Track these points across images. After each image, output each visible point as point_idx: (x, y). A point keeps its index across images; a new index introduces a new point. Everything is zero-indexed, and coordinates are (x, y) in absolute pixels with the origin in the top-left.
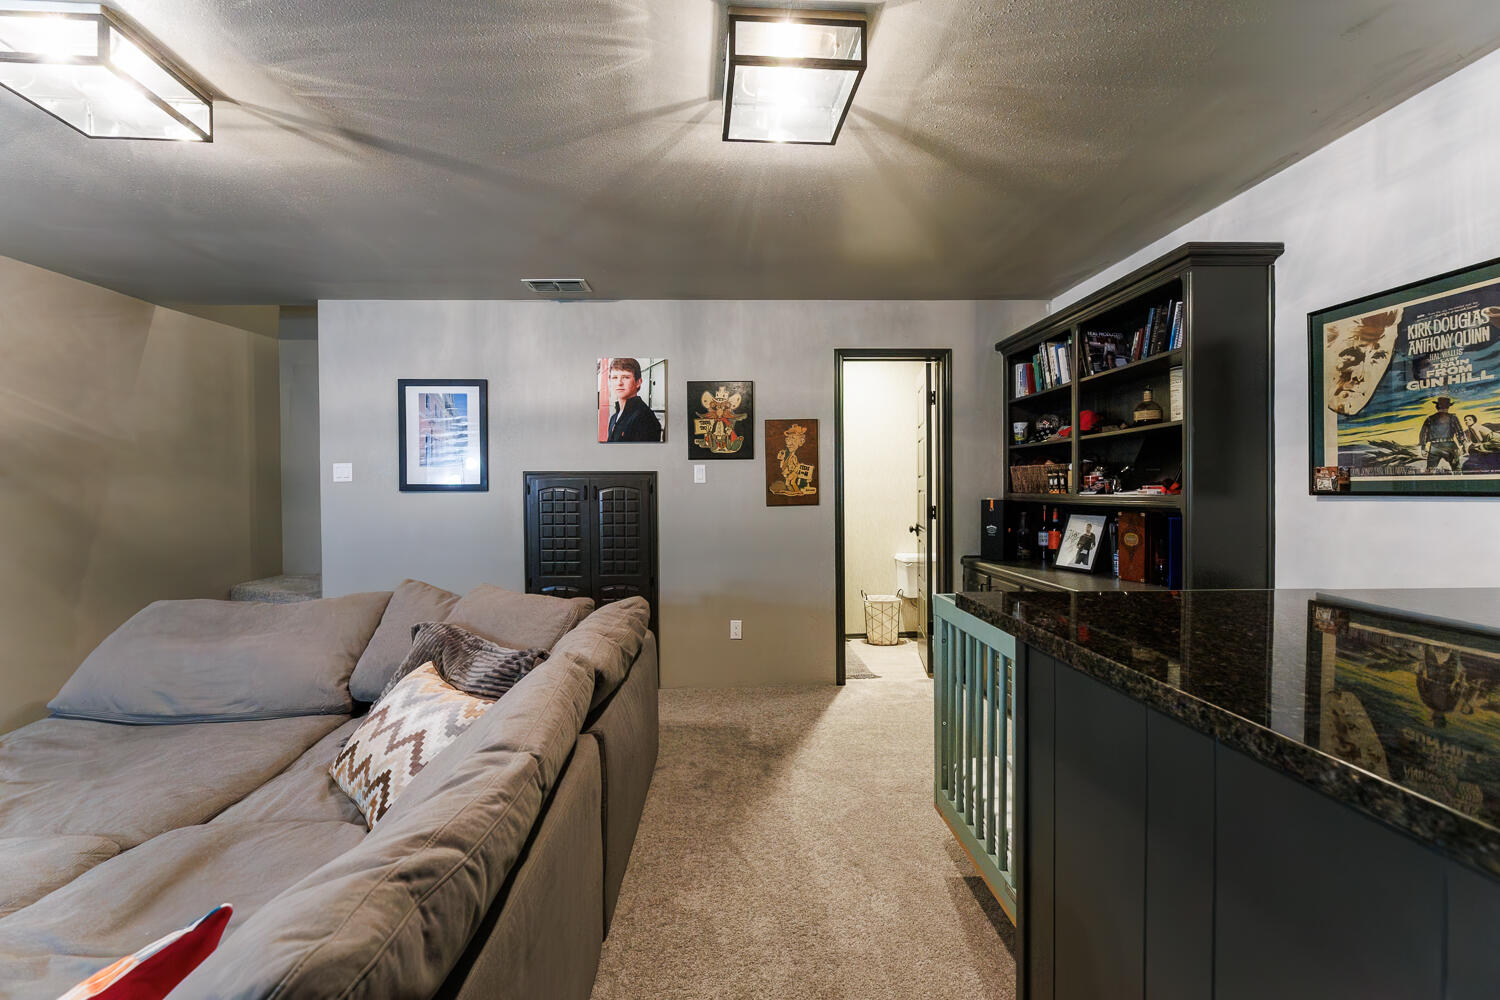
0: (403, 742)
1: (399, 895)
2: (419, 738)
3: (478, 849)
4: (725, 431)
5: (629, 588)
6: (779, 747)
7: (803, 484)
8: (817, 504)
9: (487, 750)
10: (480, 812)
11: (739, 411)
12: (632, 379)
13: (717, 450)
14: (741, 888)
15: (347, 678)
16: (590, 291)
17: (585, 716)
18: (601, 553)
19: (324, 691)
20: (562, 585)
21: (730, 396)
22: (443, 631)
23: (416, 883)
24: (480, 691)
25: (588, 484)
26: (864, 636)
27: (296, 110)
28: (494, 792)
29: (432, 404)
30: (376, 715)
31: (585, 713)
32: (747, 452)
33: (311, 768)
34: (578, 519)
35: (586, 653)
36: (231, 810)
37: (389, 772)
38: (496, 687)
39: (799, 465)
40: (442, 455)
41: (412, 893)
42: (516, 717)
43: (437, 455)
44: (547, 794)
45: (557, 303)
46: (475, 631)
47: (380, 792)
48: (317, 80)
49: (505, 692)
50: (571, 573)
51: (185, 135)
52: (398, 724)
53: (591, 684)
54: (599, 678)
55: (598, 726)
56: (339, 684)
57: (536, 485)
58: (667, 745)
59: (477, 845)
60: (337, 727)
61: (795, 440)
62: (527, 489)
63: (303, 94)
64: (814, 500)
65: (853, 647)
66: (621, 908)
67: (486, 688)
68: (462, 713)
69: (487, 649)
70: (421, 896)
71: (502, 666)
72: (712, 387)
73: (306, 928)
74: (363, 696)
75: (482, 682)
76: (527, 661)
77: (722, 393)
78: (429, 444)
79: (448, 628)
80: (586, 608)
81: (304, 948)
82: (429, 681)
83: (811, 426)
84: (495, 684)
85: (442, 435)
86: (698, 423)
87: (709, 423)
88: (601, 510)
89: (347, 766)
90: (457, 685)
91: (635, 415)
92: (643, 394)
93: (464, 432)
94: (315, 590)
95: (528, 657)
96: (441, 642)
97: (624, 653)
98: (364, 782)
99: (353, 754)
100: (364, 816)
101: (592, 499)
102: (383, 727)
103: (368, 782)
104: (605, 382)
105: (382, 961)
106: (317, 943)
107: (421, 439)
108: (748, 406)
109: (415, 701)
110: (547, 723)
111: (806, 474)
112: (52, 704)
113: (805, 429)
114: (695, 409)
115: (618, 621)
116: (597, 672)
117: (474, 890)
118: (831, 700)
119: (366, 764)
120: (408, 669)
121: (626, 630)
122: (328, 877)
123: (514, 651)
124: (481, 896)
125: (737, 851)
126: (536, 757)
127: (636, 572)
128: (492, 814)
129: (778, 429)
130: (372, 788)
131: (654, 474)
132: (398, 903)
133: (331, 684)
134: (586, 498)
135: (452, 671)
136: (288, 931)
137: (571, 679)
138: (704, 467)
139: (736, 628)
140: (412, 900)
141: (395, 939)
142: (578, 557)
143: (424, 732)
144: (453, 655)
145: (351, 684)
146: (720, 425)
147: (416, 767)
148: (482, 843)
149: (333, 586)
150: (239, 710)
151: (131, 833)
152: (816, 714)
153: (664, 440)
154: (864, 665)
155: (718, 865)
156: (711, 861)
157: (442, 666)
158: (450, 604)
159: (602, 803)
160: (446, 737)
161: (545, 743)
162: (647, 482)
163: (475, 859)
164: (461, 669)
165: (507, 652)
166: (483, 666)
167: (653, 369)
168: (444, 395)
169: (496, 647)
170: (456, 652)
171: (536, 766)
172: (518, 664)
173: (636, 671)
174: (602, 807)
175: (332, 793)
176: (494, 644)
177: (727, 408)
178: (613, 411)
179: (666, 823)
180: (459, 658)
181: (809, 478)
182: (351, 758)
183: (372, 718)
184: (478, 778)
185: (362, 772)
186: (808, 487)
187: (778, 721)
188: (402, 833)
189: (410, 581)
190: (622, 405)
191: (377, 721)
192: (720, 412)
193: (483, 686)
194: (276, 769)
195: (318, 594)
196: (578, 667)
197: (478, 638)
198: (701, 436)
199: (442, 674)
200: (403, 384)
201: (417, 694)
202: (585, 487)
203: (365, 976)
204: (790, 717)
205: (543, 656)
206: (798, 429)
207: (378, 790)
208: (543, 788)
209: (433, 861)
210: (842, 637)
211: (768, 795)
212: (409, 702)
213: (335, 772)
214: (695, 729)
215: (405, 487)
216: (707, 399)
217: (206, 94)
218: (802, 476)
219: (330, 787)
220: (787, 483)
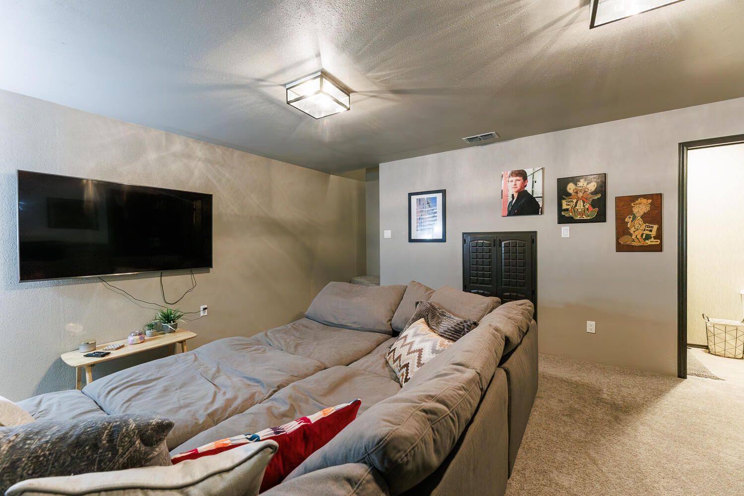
0: (414, 352)
1: (423, 418)
2: (420, 351)
3: (454, 409)
4: (584, 206)
5: (519, 295)
6: (626, 407)
7: (648, 237)
8: (661, 251)
9: (453, 364)
10: (454, 393)
11: (595, 193)
12: (522, 181)
13: (578, 218)
14: (598, 486)
15: (390, 320)
16: (498, 137)
17: (500, 359)
18: (503, 275)
19: (383, 324)
20: (481, 290)
21: (588, 184)
22: (428, 306)
23: (430, 416)
24: (445, 336)
25: (496, 239)
26: (707, 347)
27: (375, 88)
28: (460, 385)
29: (422, 203)
30: (403, 338)
31: (500, 356)
32: (601, 218)
33: (379, 354)
34: (490, 257)
35: (501, 326)
36: (354, 363)
37: (409, 363)
38: (453, 335)
39: (645, 225)
40: (426, 226)
41: (428, 420)
42: (467, 351)
43: (424, 226)
44: (483, 393)
45: (479, 147)
46: (443, 308)
47: (405, 371)
48: (384, 73)
49: (458, 339)
50: (486, 284)
51: (341, 110)
52: (411, 344)
53: (503, 343)
54: (507, 340)
55: (506, 365)
56: (388, 322)
57: (468, 239)
58: (543, 385)
59: (453, 408)
60: (387, 340)
61: (641, 208)
62: (464, 241)
63: (378, 81)
64: (659, 248)
65: (693, 354)
66: (518, 466)
67: (448, 335)
68: (438, 344)
69: (448, 317)
70: (432, 422)
71: (455, 326)
72: (575, 180)
73: (392, 419)
74: (396, 328)
75: (447, 331)
76: (468, 325)
77: (582, 183)
78: (420, 221)
79: (431, 304)
80: (496, 302)
81: (392, 427)
82: (423, 327)
83: (656, 200)
84: (452, 333)
85: (425, 217)
86: (564, 203)
87: (572, 201)
88: (503, 252)
89: (392, 357)
90: (435, 331)
91: (523, 201)
92: (529, 189)
93: (436, 215)
94: (378, 282)
95: (468, 323)
96: (428, 310)
97: (519, 329)
98: (399, 365)
99: (394, 352)
100: (399, 379)
101: (498, 246)
102: (406, 343)
103: (400, 366)
104: (506, 184)
105: (419, 445)
106: (396, 427)
107: (417, 219)
108: (602, 189)
109: (418, 335)
110: (482, 357)
111: (651, 231)
112: (306, 313)
113: (650, 201)
114: (562, 193)
115: (515, 312)
116: (506, 337)
117: (453, 427)
118: (673, 387)
119: (399, 357)
120: (414, 320)
121: (520, 317)
122: (396, 401)
123: (461, 319)
124: (456, 431)
125: (594, 462)
126: (478, 373)
127: (523, 286)
128: (459, 395)
129: (625, 203)
130: (402, 368)
131: (535, 232)
132: (424, 422)
133: (385, 321)
134: (494, 246)
135: (433, 323)
136: (385, 418)
137: (493, 338)
138: (568, 228)
139: (591, 326)
140: (428, 423)
141: (423, 437)
142: (490, 276)
143: (422, 349)
144: (433, 317)
145: (392, 323)
146: (580, 203)
147: (419, 364)
148: (456, 407)
149: (384, 282)
150: (355, 326)
151: (327, 364)
152: (659, 394)
153: (542, 214)
154: (705, 368)
155: (581, 466)
156: (575, 461)
157: (428, 321)
158: (430, 293)
159: (508, 406)
160: (431, 353)
161: (482, 367)
162: (531, 237)
163: (453, 414)
164: (437, 324)
165: (457, 320)
166: (447, 324)
167: (535, 174)
168: (427, 198)
169: (452, 316)
170: (434, 316)
171: (478, 377)
172: (463, 326)
173: (525, 339)
174: (508, 409)
175: (387, 366)
176: (451, 314)
177: (585, 192)
178: (510, 199)
179: (544, 429)
180: (435, 319)
181: (654, 233)
182: (394, 353)
183: (401, 339)
184: (452, 376)
185: (398, 361)
186: (652, 239)
187: (625, 392)
188: (421, 391)
189: (415, 282)
190: (516, 196)
191: (403, 340)
192: (580, 195)
193: (447, 333)
194: (368, 352)
195: (378, 284)
196: (496, 332)
197: (444, 310)
198: (567, 210)
199: (428, 325)
200: (410, 195)
201: (418, 332)
202: (494, 240)
203: (413, 448)
204: (636, 390)
205: (476, 324)
206: (644, 201)
207: (404, 370)
208: (482, 390)
209: (436, 408)
210: (683, 345)
211: (618, 435)
212: (416, 335)
213: (388, 358)
214: (562, 381)
215: (411, 240)
216: (571, 187)
217: (347, 91)
218: (648, 233)
219: (386, 364)
220: (634, 237)
